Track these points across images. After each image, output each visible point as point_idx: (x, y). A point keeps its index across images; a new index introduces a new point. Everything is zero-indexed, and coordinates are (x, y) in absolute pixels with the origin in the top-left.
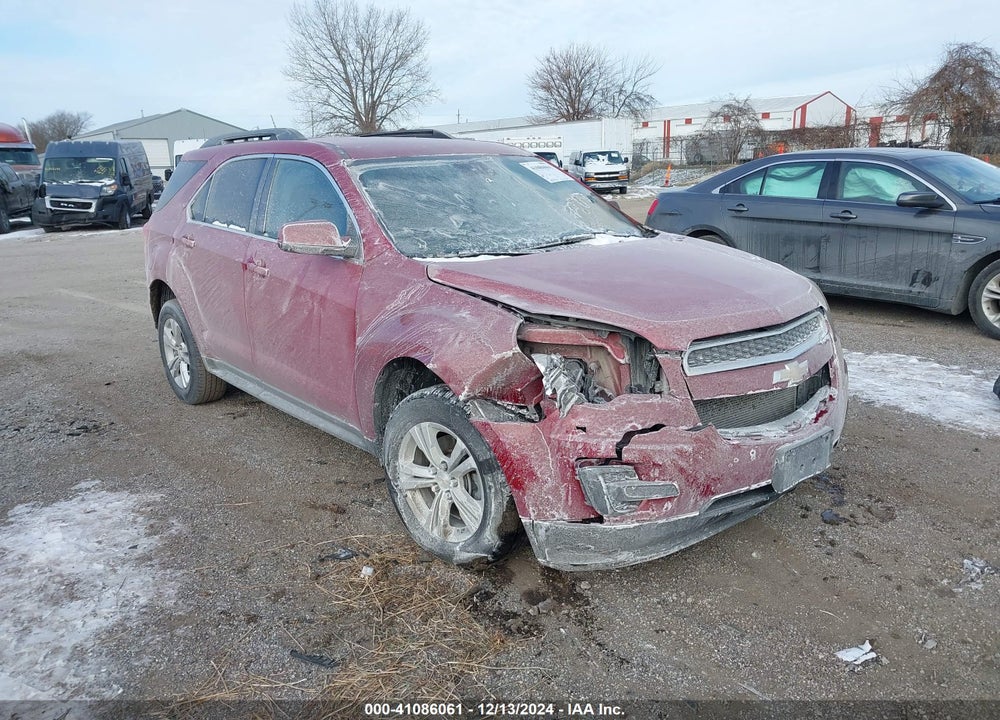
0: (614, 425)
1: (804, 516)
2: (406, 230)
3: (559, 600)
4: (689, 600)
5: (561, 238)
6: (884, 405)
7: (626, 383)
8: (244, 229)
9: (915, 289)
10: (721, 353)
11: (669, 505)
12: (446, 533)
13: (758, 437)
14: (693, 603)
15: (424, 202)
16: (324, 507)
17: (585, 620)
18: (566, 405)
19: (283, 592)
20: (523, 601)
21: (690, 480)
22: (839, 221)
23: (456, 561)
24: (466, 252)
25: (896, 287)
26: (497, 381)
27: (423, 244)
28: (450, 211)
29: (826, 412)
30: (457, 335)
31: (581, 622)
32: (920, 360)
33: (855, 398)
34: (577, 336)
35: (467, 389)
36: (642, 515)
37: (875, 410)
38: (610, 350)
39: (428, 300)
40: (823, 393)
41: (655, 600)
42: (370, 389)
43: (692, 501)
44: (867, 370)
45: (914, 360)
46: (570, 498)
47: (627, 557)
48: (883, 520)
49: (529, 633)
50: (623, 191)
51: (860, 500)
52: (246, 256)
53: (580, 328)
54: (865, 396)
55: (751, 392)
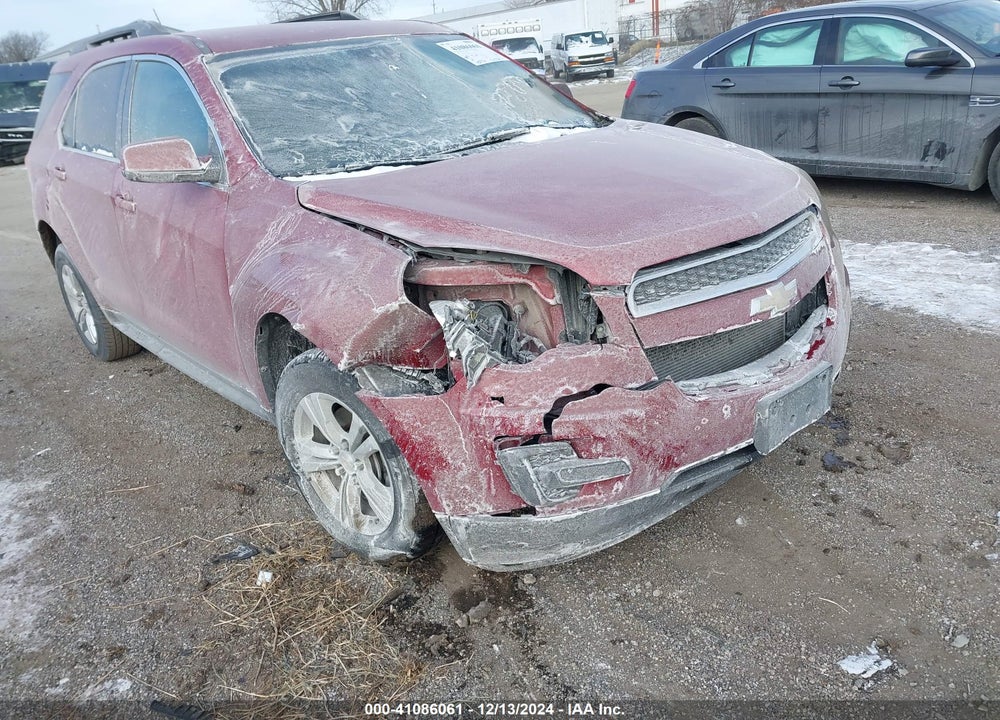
0: (540, 390)
1: (800, 463)
2: (278, 142)
3: (495, 603)
4: (656, 593)
5: (485, 137)
6: (895, 308)
7: (560, 328)
8: (111, 154)
9: (928, 164)
10: (679, 282)
11: (619, 486)
12: (358, 524)
13: (732, 386)
14: (662, 597)
15: (304, 102)
16: (231, 488)
17: (524, 631)
18: (474, 370)
19: (162, 611)
20: (452, 606)
21: (645, 452)
22: (839, 90)
23: (372, 557)
24: (355, 164)
25: (907, 163)
26: (385, 342)
27: (299, 157)
28: (339, 112)
29: (822, 342)
30: (329, 282)
31: (519, 633)
32: (934, 248)
33: (860, 300)
34: (490, 274)
35: (346, 354)
36: (585, 501)
37: (883, 314)
38: (534, 288)
39: (299, 236)
40: (819, 316)
41: (614, 595)
42: (251, 350)
43: (650, 477)
44: (874, 265)
45: (927, 247)
46: (493, 486)
47: (572, 550)
48: (897, 462)
49: (454, 653)
50: (610, 74)
51: (867, 436)
52: (113, 187)
53: (492, 262)
54: (871, 298)
55: (722, 330)
